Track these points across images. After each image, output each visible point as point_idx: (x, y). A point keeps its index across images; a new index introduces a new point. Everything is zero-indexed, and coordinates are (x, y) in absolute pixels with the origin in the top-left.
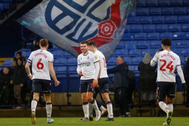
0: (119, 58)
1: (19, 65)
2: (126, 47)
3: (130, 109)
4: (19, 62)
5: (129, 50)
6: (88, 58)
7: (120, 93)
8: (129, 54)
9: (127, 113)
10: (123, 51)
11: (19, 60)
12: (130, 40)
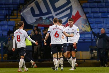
0: (102, 29)
1: (37, 34)
2: (104, 22)
3: (107, 62)
4: (36, 32)
5: (106, 24)
6: (73, 30)
7: (102, 52)
8: (106, 27)
9: (106, 65)
10: (102, 24)
11: (36, 31)
12: (107, 18)
